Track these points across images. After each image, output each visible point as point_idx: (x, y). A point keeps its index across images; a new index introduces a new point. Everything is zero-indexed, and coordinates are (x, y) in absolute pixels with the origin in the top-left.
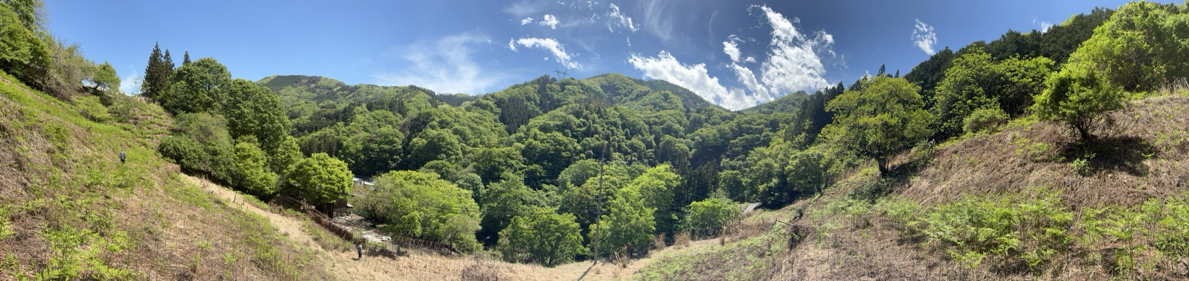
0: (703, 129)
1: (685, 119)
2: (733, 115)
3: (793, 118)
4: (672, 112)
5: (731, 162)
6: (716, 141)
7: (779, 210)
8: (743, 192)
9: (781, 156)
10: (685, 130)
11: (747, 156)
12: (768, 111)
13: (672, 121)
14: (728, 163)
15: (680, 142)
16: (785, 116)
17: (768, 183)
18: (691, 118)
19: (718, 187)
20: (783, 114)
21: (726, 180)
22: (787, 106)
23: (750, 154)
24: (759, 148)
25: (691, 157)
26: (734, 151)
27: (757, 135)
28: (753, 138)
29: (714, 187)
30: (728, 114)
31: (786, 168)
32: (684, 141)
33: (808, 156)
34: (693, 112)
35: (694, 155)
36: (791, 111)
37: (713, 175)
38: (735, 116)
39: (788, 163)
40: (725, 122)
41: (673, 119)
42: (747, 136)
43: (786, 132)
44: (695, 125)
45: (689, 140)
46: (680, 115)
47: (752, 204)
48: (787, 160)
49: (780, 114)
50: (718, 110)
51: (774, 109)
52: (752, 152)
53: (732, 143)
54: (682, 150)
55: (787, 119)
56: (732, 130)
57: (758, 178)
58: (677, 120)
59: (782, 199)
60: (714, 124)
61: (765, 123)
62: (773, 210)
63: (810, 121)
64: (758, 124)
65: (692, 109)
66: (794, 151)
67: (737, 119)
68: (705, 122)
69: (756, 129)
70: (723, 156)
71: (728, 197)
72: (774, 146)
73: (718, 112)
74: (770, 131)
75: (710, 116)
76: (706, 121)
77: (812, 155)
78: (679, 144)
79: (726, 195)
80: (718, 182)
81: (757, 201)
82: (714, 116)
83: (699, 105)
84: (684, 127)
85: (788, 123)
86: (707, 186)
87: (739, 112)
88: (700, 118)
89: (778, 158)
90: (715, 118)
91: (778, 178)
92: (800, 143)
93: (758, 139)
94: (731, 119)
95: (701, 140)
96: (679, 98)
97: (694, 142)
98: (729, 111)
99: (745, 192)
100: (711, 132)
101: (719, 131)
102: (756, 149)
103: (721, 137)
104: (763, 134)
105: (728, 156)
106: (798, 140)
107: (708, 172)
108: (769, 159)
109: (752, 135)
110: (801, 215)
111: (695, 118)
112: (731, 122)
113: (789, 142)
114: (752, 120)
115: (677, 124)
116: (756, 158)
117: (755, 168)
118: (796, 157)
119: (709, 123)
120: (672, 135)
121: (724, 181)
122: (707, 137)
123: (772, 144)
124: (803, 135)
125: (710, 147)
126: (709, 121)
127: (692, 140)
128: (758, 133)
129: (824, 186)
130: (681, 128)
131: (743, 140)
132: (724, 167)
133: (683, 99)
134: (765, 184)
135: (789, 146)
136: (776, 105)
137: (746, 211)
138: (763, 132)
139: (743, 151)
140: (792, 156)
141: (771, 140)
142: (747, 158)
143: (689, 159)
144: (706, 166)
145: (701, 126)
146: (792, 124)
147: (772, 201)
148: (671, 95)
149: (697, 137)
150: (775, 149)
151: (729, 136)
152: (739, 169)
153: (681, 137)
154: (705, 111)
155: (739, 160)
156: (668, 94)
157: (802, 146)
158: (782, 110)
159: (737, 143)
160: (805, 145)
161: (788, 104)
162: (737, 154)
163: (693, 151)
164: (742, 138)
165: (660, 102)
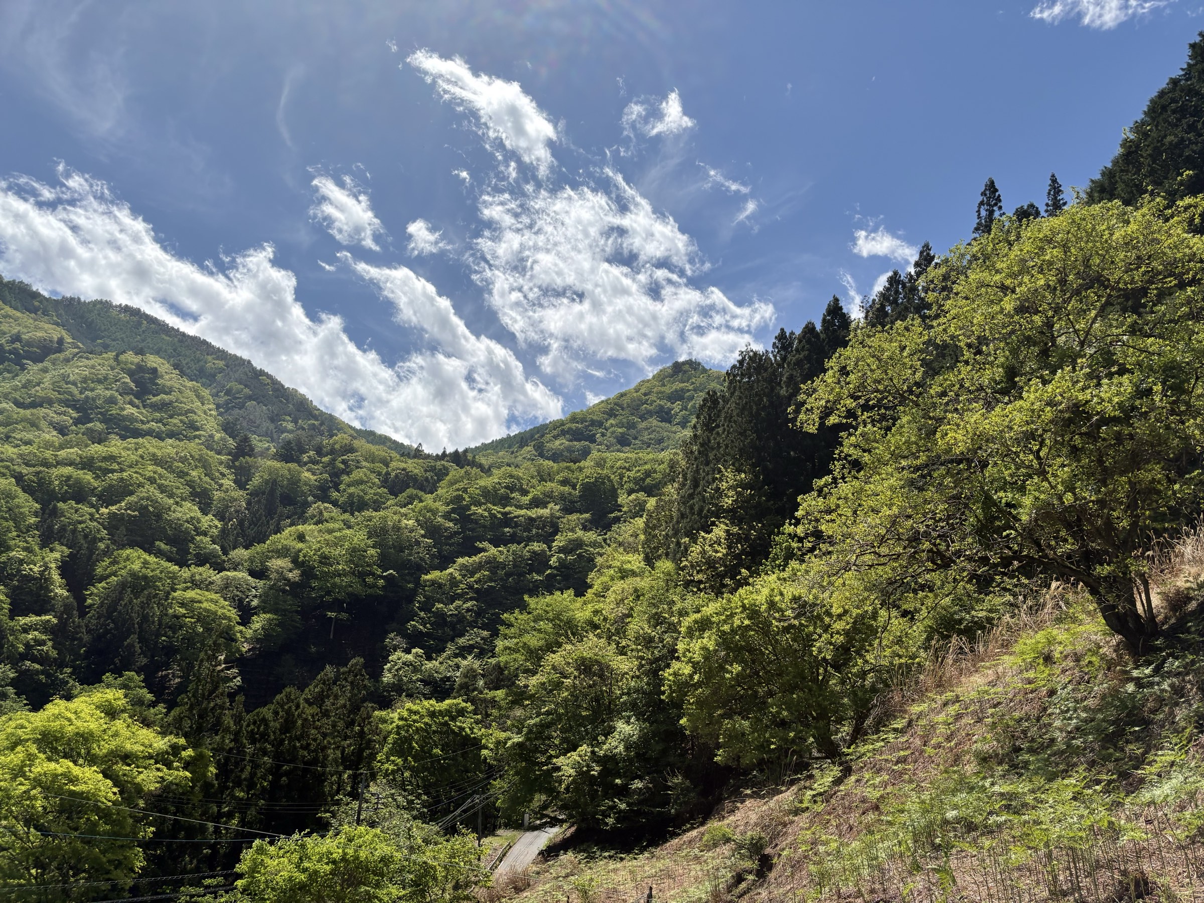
0: (306, 528)
1: (227, 483)
2: (433, 469)
3: (672, 467)
4: (168, 448)
5: (429, 665)
6: (362, 575)
7: (658, 851)
8: (485, 789)
9: (638, 625)
10: (224, 532)
11: (495, 634)
12: (569, 450)
13: (162, 489)
14: (416, 670)
15: (195, 584)
16: (636, 463)
17: (594, 742)
18: (256, 481)
19: (373, 777)
20: (629, 454)
21: (408, 740)
22: (643, 425)
23: (510, 625)
24: (548, 599)
25: (246, 647)
26: (441, 615)
27: (536, 546)
28: (518, 560)
29: (355, 778)
30: (413, 467)
31: (667, 674)
32: (217, 578)
33: (753, 612)
34: (264, 454)
35: (263, 640)
36: (660, 441)
37: (351, 724)
38: (441, 474)
39: (672, 653)
40: (402, 497)
41: (170, 480)
42: (493, 551)
43: (649, 528)
44: (270, 512)
45: (241, 575)
46: (204, 464)
47: (529, 835)
48: (668, 638)
49: (619, 457)
50: (373, 448)
51: (592, 439)
52: (516, 617)
53: (433, 582)
54: (207, 619)
55: (648, 474)
56: (433, 531)
57: (548, 725)
58: (190, 484)
59: (666, 802)
60: (354, 506)
61: (563, 497)
62: (628, 851)
63: (739, 471)
64: (537, 503)
65: (259, 443)
66: (691, 601)
67: (452, 484)
68: (318, 498)
69: (531, 519)
70: (393, 639)
71: (421, 817)
72: (607, 588)
73: (371, 458)
74: (585, 528)
75: (336, 475)
76: (322, 493)
77: (772, 605)
78: (191, 594)
79: (409, 807)
80: (373, 756)
81: (554, 822)
82: (357, 475)
83: (290, 426)
84: (221, 516)
85: (650, 491)
86: (321, 779)
87: (458, 458)
88: (295, 482)
89: (631, 634)
90: (360, 482)
91: (640, 716)
92: (711, 563)
93: (539, 562)
94: (428, 486)
95: (294, 575)
96: (206, 393)
97: (261, 583)
98: (417, 454)
99: (497, 783)
100: (343, 538)
101: (378, 534)
102: (532, 602)
103: (384, 561)
104: (560, 541)
105: (414, 640)
106: (704, 552)
107: (326, 714)
108: (592, 638)
109: (514, 547)
110: (765, 865)
111: (273, 483)
112: (429, 499)
113: (665, 565)
114: (512, 488)
115: (188, 504)
116: (534, 641)
117: (534, 681)
118: (704, 625)
119: (335, 503)
120: (159, 553)
121: (402, 748)
122: (325, 560)
123: (596, 580)
124: (719, 531)
125: (337, 605)
126: (335, 495)
127: (252, 573)
128: (538, 538)
129: (846, 729)
130: (207, 521)
131: (480, 567)
132: (400, 689)
133: (223, 399)
134: (584, 748)
135: (670, 582)
136: (600, 424)
137: (503, 869)
138: (556, 530)
139: (479, 613)
140: (687, 621)
141: (591, 560)
142: (500, 644)
143: (237, 661)
144: (313, 689)
145: (299, 515)
146: (671, 490)
147: (622, 816)
148: (169, 376)
149: (278, 563)
150: (611, 597)
151: (421, 553)
152: (467, 689)
153: (202, 560)
154: (319, 451)
155: (463, 652)
156: (154, 371)
157: (722, 576)
158: (623, 442)
159: (453, 582)
160: (732, 572)
161: (643, 418)
162: (453, 626)
163: (258, 622)
164: (476, 558)
165: (112, 401)
